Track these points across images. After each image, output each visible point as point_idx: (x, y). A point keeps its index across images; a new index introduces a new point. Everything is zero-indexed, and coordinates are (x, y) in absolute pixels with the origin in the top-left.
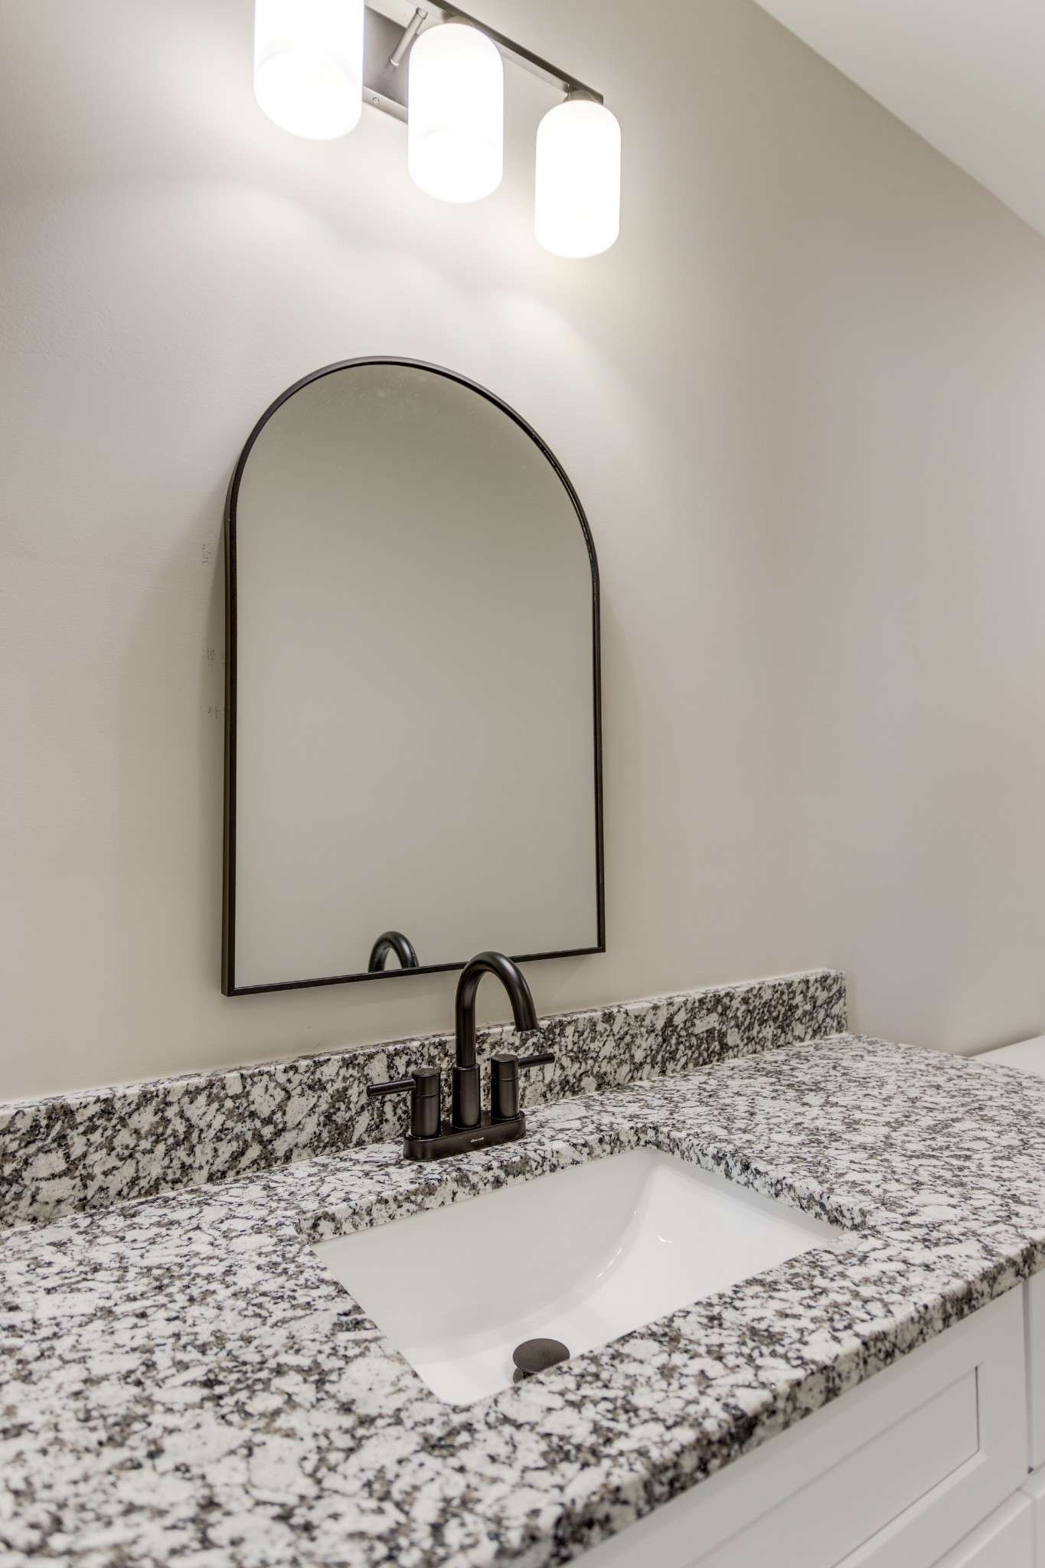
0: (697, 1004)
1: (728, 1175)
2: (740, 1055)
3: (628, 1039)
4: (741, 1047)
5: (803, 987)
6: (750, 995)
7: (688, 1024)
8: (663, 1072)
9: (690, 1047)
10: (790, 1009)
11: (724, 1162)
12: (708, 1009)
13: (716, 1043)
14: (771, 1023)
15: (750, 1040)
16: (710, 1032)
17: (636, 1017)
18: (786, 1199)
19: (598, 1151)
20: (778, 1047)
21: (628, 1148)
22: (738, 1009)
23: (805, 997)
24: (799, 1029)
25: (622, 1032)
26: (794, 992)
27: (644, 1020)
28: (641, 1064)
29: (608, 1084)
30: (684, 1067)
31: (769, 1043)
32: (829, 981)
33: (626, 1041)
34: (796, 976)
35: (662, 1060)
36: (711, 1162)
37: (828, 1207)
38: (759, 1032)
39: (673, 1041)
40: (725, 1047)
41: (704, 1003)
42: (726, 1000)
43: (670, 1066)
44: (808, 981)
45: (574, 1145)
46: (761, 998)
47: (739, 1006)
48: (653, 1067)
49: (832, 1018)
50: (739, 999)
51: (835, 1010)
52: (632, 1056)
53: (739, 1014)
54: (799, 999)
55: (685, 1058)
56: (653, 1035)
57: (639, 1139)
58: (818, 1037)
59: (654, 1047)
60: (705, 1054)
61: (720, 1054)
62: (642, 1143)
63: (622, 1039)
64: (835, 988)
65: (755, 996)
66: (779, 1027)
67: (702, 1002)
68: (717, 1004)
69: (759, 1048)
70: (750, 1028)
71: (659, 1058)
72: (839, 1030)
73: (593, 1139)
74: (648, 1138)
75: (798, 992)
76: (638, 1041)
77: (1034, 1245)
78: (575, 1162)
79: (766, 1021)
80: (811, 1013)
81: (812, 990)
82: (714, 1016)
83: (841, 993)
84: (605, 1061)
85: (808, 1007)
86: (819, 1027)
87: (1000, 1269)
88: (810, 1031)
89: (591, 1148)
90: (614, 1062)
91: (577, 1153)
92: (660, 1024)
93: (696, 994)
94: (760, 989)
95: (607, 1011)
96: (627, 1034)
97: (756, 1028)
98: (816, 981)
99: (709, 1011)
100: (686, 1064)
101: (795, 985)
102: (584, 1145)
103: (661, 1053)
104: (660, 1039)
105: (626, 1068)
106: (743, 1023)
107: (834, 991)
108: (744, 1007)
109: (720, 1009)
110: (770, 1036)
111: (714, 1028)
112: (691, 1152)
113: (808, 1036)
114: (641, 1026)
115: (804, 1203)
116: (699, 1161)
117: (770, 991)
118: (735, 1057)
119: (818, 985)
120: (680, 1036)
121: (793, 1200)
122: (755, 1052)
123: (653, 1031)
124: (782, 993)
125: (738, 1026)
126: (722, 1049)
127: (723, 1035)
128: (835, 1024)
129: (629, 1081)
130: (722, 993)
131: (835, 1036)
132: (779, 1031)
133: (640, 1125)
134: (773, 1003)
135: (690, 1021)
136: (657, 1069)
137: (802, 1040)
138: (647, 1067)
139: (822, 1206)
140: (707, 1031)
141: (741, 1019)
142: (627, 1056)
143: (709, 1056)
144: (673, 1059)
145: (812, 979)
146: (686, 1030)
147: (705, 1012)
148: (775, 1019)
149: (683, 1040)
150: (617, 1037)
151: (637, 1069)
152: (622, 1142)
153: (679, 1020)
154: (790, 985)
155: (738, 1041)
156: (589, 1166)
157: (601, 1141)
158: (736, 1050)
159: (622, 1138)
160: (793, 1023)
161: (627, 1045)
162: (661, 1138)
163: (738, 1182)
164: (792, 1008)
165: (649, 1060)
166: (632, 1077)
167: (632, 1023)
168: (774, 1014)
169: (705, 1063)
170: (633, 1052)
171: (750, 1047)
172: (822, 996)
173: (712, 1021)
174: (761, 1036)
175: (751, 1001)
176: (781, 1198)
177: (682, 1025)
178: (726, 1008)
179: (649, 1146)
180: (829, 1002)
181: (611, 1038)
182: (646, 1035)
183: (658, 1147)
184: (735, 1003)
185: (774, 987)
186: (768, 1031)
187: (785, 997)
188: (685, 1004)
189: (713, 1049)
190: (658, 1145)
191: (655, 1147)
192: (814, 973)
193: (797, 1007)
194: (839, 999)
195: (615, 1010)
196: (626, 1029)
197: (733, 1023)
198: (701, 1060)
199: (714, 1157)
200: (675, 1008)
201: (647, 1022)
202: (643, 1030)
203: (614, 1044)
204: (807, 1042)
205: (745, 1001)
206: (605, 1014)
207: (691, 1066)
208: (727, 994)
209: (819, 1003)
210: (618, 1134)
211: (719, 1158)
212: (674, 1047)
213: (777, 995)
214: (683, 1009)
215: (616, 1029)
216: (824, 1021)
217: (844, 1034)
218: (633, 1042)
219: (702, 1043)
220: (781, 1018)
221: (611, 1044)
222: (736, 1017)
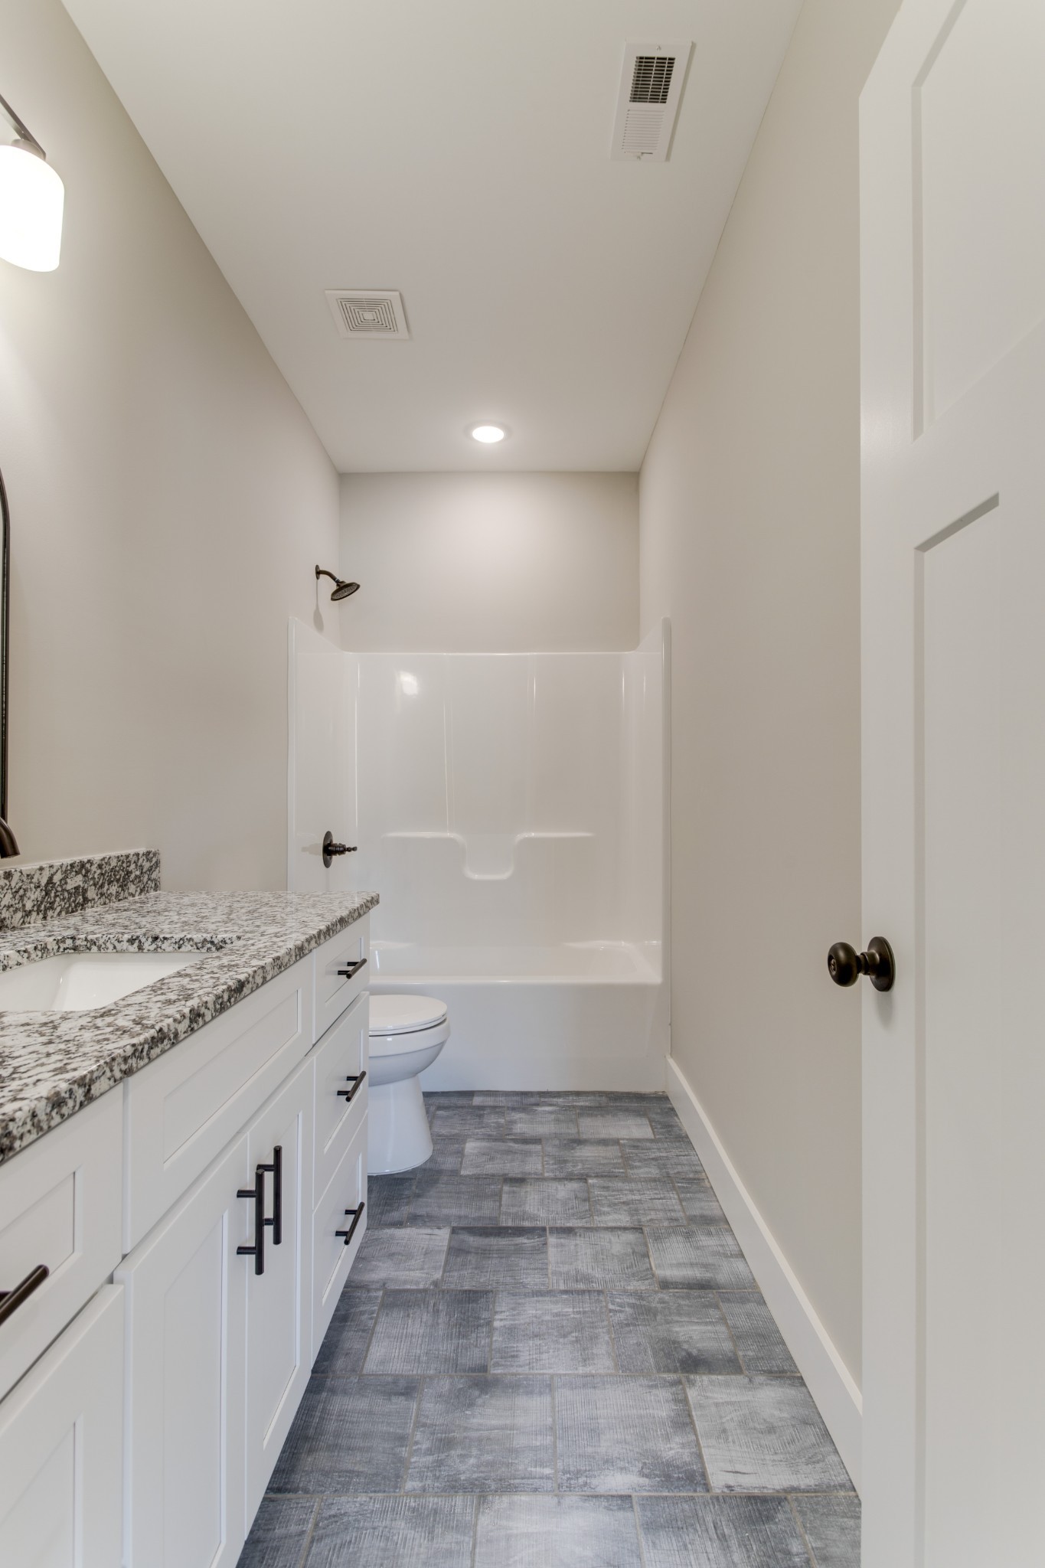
0: (69, 868)
2: (95, 905)
3: (21, 892)
4: (96, 900)
5: (135, 858)
6: (103, 862)
7: (63, 882)
8: (45, 918)
9: (64, 899)
10: (127, 874)
12: (76, 872)
13: (81, 897)
14: (115, 883)
15: (102, 895)
16: (77, 888)
17: (28, 876)
20: (119, 900)
22: (95, 872)
23: (136, 865)
24: (132, 888)
25: (17, 887)
26: (130, 862)
27: (33, 878)
28: (30, 912)
29: (7, 927)
30: (59, 914)
31: (113, 898)
32: (151, 855)
33: (19, 894)
34: (132, 851)
35: (45, 909)
38: (108, 889)
39: (53, 895)
40: (86, 900)
41: (74, 867)
42: (88, 866)
43: (50, 913)
44: (139, 854)
46: (110, 865)
47: (96, 870)
48: (38, 914)
49: (152, 881)
50: (96, 865)
51: (154, 876)
52: (24, 906)
53: (96, 876)
54: (133, 866)
55: (60, 907)
56: (39, 890)
58: (143, 894)
59: (40, 899)
60: (73, 905)
61: (82, 905)
63: (17, 892)
64: (154, 860)
65: (106, 864)
66: (120, 886)
67: (72, 865)
68: (82, 868)
69: (107, 901)
70: (102, 886)
71: (42, 907)
72: (156, 890)
75: (132, 862)
76: (28, 894)
79: (112, 881)
80: (140, 877)
81: (141, 860)
82: (80, 877)
83: (157, 863)
84: (5, 909)
85: (138, 873)
86: (144, 887)
88: (138, 889)
90: (11, 909)
92: (44, 882)
93: (68, 861)
94: (109, 858)
96: (21, 888)
97: (106, 887)
98: (143, 855)
99: (77, 873)
100: (61, 912)
101: (131, 856)
103: (44, 903)
104: (44, 893)
105: (19, 914)
106: (98, 882)
107: (153, 862)
108: (99, 871)
109: (84, 872)
110: (114, 893)
111: (79, 886)
113: (138, 893)
114: (31, 883)
117: (115, 860)
118: (92, 907)
119: (144, 857)
120: (57, 891)
122: (105, 904)
123: (39, 887)
124: (123, 862)
125: (95, 885)
126: (84, 901)
127: (85, 891)
128: (153, 886)
129: (22, 924)
130: (86, 860)
131: (153, 893)
132: (120, 889)
134: (117, 869)
135: (64, 880)
136: (41, 916)
137: (133, 896)
138: (34, 914)
140: (75, 888)
141: (97, 880)
142: (20, 905)
143: (76, 906)
144: (52, 908)
145: (141, 853)
146: (61, 886)
147: (74, 873)
148: (118, 881)
149: (59, 894)
150: (14, 890)
151: (27, 916)
153: (57, 879)
154: (127, 856)
155: (95, 896)
158: (93, 902)
160: (129, 884)
161: (21, 896)
162: (78, 943)
164: (129, 873)
165: (35, 909)
166: (23, 921)
167: (25, 880)
168: (118, 877)
169: (73, 912)
170: (24, 902)
171: (102, 900)
172: (147, 865)
173: (76, 881)
174: (109, 892)
175: (103, 867)
177: (58, 883)
178: (88, 871)
179: (67, 951)
180: (150, 869)
181: (9, 891)
182: (34, 890)
184: (94, 868)
185: (118, 857)
186: (114, 889)
187: (125, 865)
188: (61, 867)
189: (78, 901)
191: (72, 951)
192: (142, 850)
193: (131, 872)
194: (156, 868)
195: (13, 870)
196: (20, 884)
197: (92, 882)
198: (70, 909)
200: (55, 870)
201: (35, 880)
202: (32, 885)
203: (11, 896)
204: (137, 898)
205: (100, 867)
206: (6, 873)
207: (63, 913)
208: (89, 862)
209: (144, 870)
212: (53, 899)
213: (120, 863)
214: (59, 871)
215: (13, 885)
216: (147, 883)
217: (159, 892)
218: (25, 894)
219: (71, 897)
220: (121, 881)
221: (9, 895)
222: (93, 878)
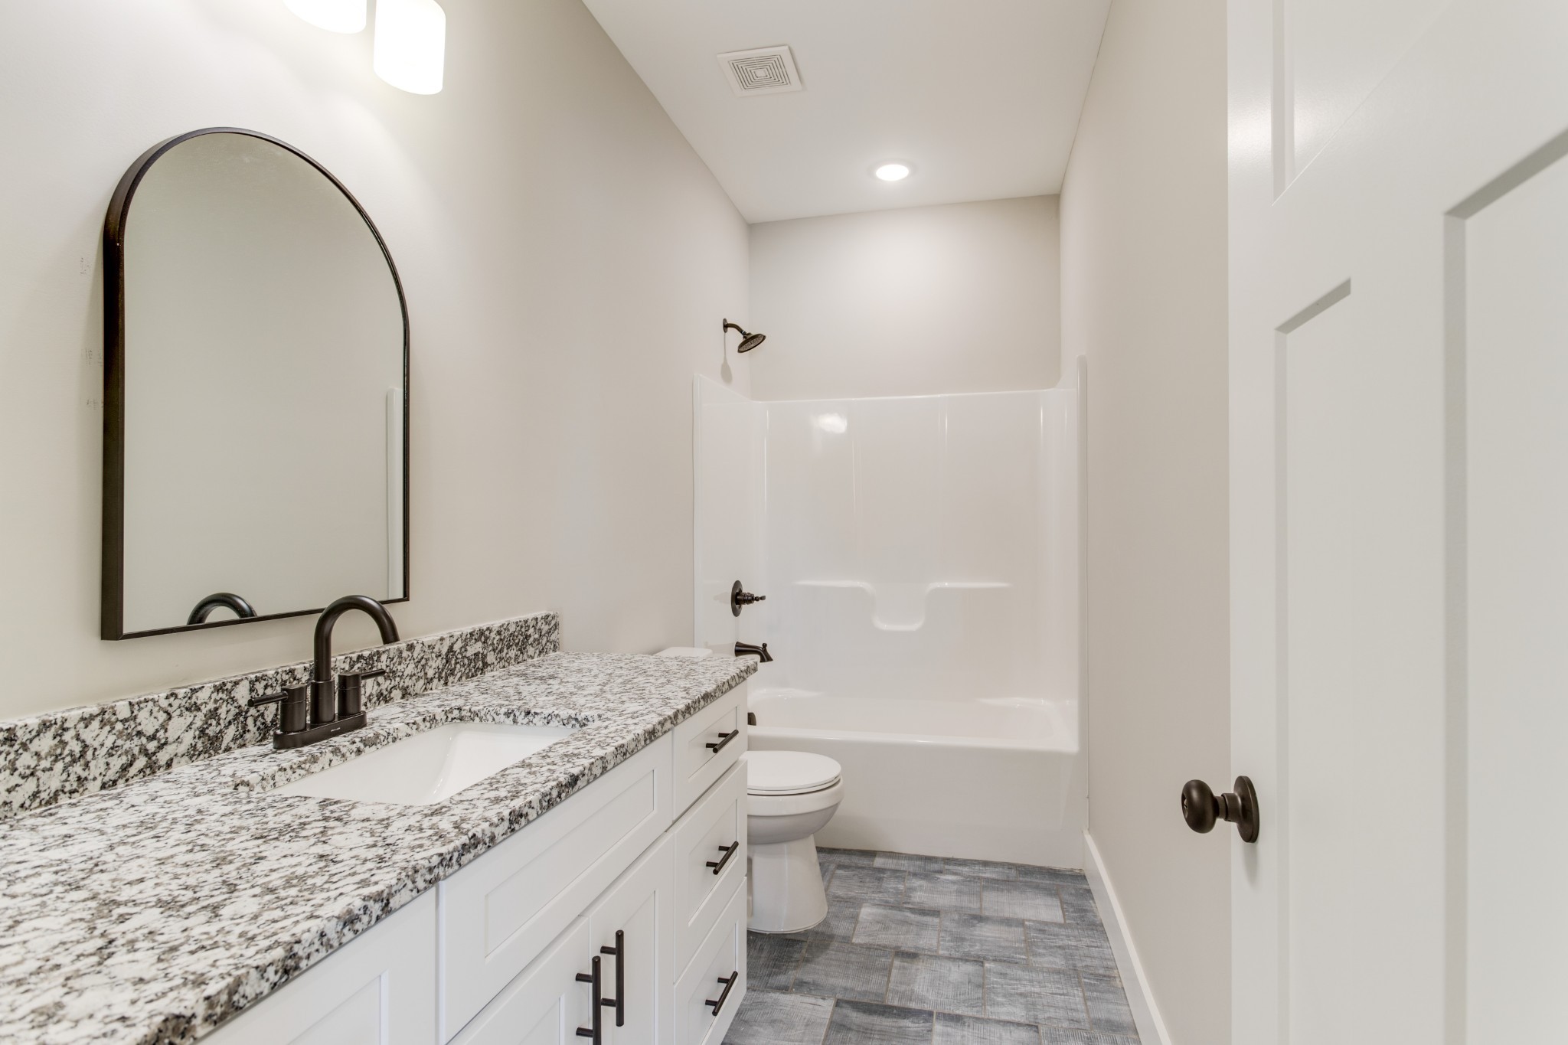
0: (469, 636)
1: (515, 721)
2: (495, 669)
3: (423, 662)
4: (496, 663)
5: (534, 622)
6: (502, 629)
7: (463, 650)
8: (446, 684)
9: (464, 665)
10: (526, 638)
11: (512, 715)
12: (475, 639)
13: (480, 662)
14: (514, 647)
15: (501, 659)
16: (476, 655)
17: (429, 646)
18: (554, 723)
19: (422, 726)
20: (518, 663)
21: (440, 724)
22: (494, 638)
23: (535, 629)
24: (531, 650)
25: (420, 657)
26: (528, 626)
27: (434, 648)
28: (432, 679)
29: (410, 694)
30: (460, 679)
31: (512, 661)
32: (550, 618)
33: (422, 663)
34: (530, 616)
35: (445, 676)
36: (502, 717)
37: (580, 719)
38: (507, 654)
39: (453, 662)
40: (486, 665)
41: (473, 635)
42: (487, 633)
43: (451, 679)
44: (537, 619)
45: (408, 724)
46: (509, 630)
47: (495, 636)
48: (439, 680)
49: (551, 643)
50: (495, 632)
51: (553, 638)
52: (426, 674)
53: (495, 642)
54: (531, 630)
55: (460, 673)
56: (440, 658)
57: (447, 717)
58: (542, 655)
59: (441, 667)
60: (473, 670)
61: (482, 670)
62: (449, 719)
63: (419, 662)
64: (553, 623)
65: (505, 629)
66: (519, 650)
67: (471, 634)
68: (481, 635)
69: (507, 664)
70: (501, 651)
71: (443, 674)
72: (554, 651)
73: (419, 719)
74: (453, 716)
75: (531, 626)
76: (430, 663)
77: (678, 711)
78: (408, 735)
79: (511, 646)
80: (539, 640)
81: (539, 624)
82: (479, 644)
83: (556, 626)
84: (408, 678)
85: (537, 636)
86: (543, 649)
87: (665, 720)
88: (537, 652)
89: (418, 725)
90: (414, 678)
91: (409, 729)
92: (444, 651)
93: (467, 630)
94: (508, 624)
95: (410, 643)
96: (422, 658)
97: (505, 651)
98: (542, 618)
99: (477, 640)
100: (461, 677)
101: (530, 621)
102: (414, 724)
103: (445, 670)
104: (444, 661)
105: (422, 682)
106: (497, 648)
107: (552, 625)
108: (498, 637)
109: (483, 639)
110: (513, 656)
111: (479, 652)
112: (488, 716)
113: (536, 655)
114: (432, 652)
115: (565, 722)
116: (494, 720)
117: (514, 626)
118: (492, 671)
119: (543, 621)
120: (457, 658)
121: (559, 722)
122: (504, 667)
123: (440, 656)
124: (522, 627)
125: (494, 650)
126: (483, 666)
127: (484, 656)
128: (552, 647)
129: (424, 691)
130: (485, 628)
131: (552, 654)
132: (519, 652)
133: (448, 709)
134: (516, 634)
135: (464, 647)
136: (442, 682)
137: (532, 658)
138: (436, 681)
139: (576, 719)
140: (475, 654)
141: (496, 645)
142: (423, 673)
143: (475, 671)
144: (452, 674)
145: (539, 617)
146: (461, 654)
147: (473, 641)
148: (517, 644)
149: (459, 661)
150: (416, 661)
151: (429, 683)
152: (437, 720)
153: (456, 648)
154: (526, 622)
155: (494, 660)
156: (417, 737)
157: (424, 720)
158: (492, 666)
159: (437, 718)
160: (528, 647)
161: (423, 666)
162: (464, 713)
163: (522, 724)
164: (527, 637)
165: (437, 676)
166: (425, 688)
167: (426, 650)
168: (517, 641)
169: (473, 676)
170: (426, 670)
171: (501, 664)
172: (545, 628)
173: (478, 647)
174: (508, 656)
175: (502, 633)
176: (551, 723)
177: (458, 651)
178: (487, 638)
179: (454, 721)
180: (549, 632)
181: (412, 661)
182: (435, 659)
183: (461, 720)
184: (493, 635)
185: (517, 623)
186: (513, 653)
187: (523, 630)
188: (461, 636)
189: (478, 666)
190: (461, 719)
191: (459, 721)
192: (541, 614)
193: (530, 636)
194: (555, 630)
195: (415, 642)
196: (422, 655)
197: (491, 648)
198: (470, 674)
199: (505, 714)
200: (455, 639)
201: (435, 650)
202: (434, 655)
203: (414, 666)
204: (535, 659)
205: (499, 633)
206: (408, 645)
207: (464, 678)
208: (488, 629)
209: (543, 633)
210: (434, 715)
211: (508, 714)
212: (453, 666)
213: (519, 628)
214: (460, 640)
215: (415, 655)
216: (546, 644)
217: (557, 653)
218: (426, 664)
219: (471, 662)
220: (520, 644)
221: (412, 665)
222: (493, 644)
